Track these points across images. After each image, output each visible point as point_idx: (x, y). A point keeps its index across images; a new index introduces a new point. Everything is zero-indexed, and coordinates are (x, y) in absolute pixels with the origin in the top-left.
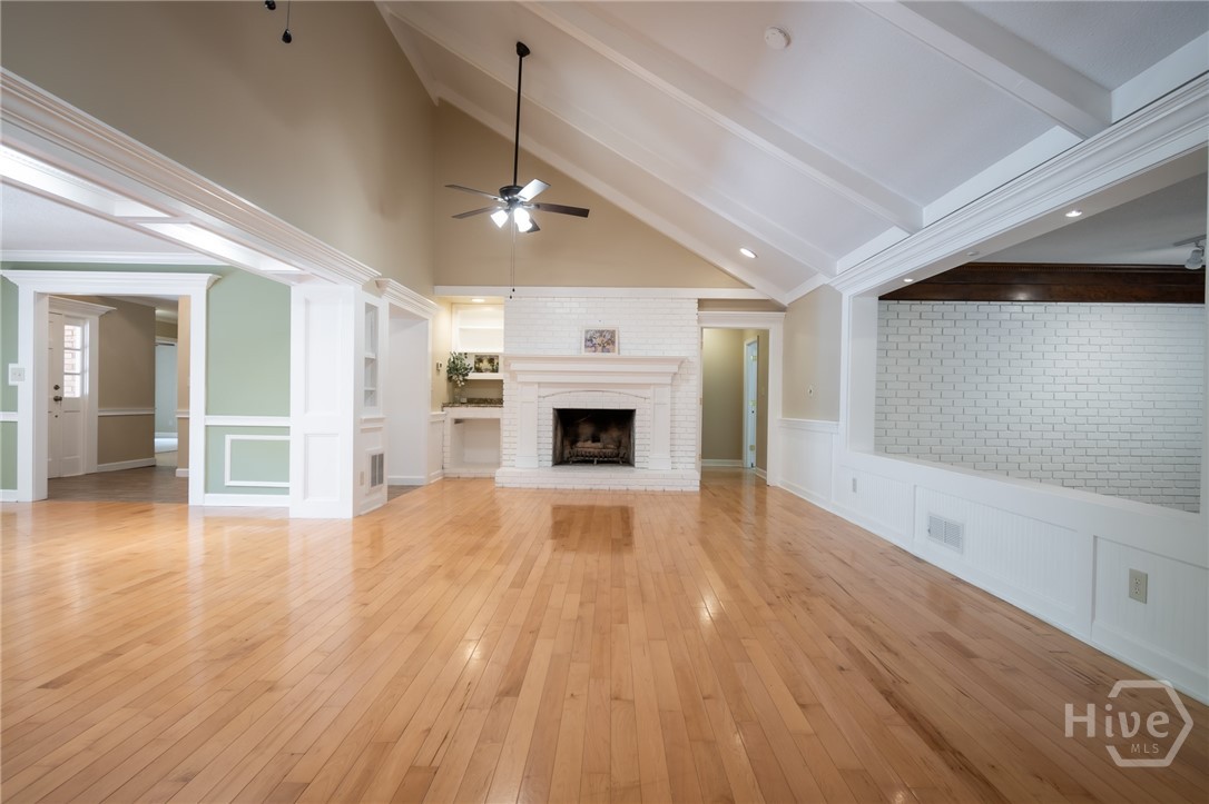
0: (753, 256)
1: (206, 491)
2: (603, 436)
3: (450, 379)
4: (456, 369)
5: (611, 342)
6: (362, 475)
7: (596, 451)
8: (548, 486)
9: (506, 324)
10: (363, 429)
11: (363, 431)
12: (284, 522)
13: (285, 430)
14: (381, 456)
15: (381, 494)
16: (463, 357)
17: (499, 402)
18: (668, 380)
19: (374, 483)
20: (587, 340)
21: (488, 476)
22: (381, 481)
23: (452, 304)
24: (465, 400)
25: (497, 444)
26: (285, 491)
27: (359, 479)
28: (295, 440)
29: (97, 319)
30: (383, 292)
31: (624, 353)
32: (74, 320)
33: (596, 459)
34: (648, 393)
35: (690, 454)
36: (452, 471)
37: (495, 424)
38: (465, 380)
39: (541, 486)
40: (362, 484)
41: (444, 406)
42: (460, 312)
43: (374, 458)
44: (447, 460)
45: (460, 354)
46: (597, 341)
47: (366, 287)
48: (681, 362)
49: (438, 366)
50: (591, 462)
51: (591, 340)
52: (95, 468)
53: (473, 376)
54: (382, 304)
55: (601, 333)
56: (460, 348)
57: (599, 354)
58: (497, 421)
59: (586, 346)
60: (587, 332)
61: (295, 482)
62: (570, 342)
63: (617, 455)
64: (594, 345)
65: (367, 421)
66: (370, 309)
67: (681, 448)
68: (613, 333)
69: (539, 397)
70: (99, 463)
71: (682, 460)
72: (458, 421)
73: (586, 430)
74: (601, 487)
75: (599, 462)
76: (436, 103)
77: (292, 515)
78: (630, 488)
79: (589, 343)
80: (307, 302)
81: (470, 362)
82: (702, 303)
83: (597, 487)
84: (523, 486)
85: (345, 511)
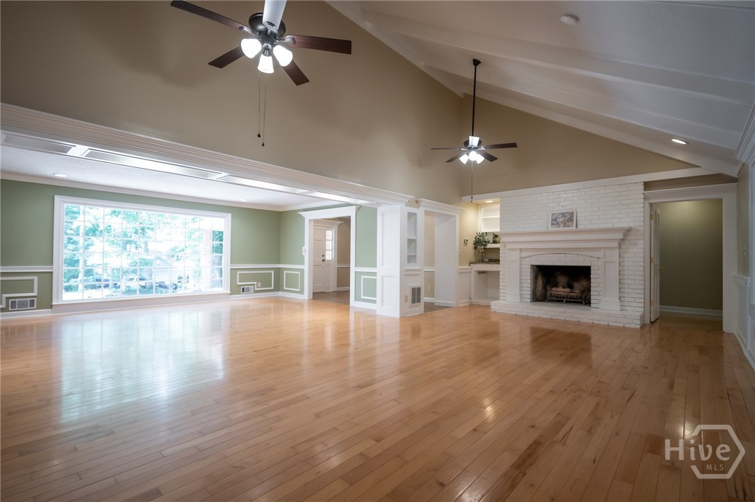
0: (684, 143)
1: (355, 300)
2: (576, 285)
3: (475, 248)
4: (480, 242)
5: (571, 220)
6: (406, 297)
7: (565, 294)
8: (522, 314)
9: (501, 215)
10: (405, 275)
11: (406, 275)
12: (374, 316)
13: (375, 274)
14: (419, 289)
15: (420, 308)
16: (485, 235)
17: (497, 261)
18: (616, 244)
19: (413, 302)
20: (552, 220)
21: (486, 305)
22: (419, 301)
23: (478, 205)
24: (487, 260)
25: (497, 286)
26: (374, 302)
27: (403, 299)
28: (378, 278)
29: (337, 227)
30: (420, 205)
31: (581, 227)
32: (329, 228)
33: (565, 300)
34: (600, 254)
35: (637, 300)
36: (475, 301)
37: (497, 273)
38: (484, 249)
39: (518, 313)
40: (406, 301)
41: (471, 263)
42: (483, 209)
43: (413, 290)
44: (472, 294)
45: (483, 233)
46: (560, 220)
47: (409, 204)
48: (628, 231)
49: (466, 242)
50: (562, 301)
51: (556, 220)
52: (336, 289)
53: (489, 246)
54: (420, 212)
55: (563, 215)
56: (484, 230)
57: (561, 229)
58: (498, 273)
59: (552, 224)
60: (553, 214)
61: (378, 299)
62: (541, 222)
63: (581, 298)
64: (558, 223)
65: (407, 270)
66: (411, 216)
67: (631, 295)
68: (572, 214)
69: (521, 258)
70: (338, 287)
71: (631, 304)
72: (480, 272)
73: (562, 280)
74: (559, 318)
75: (566, 302)
76: (462, 97)
77: (378, 313)
78: (580, 320)
79: (554, 222)
80: (383, 215)
81: (491, 238)
82: (647, 185)
83: (556, 318)
84: (507, 312)
85: (396, 314)
